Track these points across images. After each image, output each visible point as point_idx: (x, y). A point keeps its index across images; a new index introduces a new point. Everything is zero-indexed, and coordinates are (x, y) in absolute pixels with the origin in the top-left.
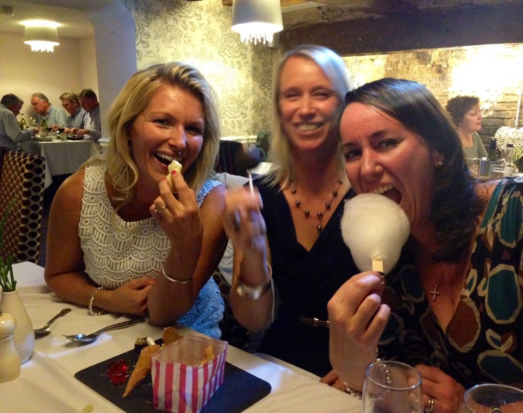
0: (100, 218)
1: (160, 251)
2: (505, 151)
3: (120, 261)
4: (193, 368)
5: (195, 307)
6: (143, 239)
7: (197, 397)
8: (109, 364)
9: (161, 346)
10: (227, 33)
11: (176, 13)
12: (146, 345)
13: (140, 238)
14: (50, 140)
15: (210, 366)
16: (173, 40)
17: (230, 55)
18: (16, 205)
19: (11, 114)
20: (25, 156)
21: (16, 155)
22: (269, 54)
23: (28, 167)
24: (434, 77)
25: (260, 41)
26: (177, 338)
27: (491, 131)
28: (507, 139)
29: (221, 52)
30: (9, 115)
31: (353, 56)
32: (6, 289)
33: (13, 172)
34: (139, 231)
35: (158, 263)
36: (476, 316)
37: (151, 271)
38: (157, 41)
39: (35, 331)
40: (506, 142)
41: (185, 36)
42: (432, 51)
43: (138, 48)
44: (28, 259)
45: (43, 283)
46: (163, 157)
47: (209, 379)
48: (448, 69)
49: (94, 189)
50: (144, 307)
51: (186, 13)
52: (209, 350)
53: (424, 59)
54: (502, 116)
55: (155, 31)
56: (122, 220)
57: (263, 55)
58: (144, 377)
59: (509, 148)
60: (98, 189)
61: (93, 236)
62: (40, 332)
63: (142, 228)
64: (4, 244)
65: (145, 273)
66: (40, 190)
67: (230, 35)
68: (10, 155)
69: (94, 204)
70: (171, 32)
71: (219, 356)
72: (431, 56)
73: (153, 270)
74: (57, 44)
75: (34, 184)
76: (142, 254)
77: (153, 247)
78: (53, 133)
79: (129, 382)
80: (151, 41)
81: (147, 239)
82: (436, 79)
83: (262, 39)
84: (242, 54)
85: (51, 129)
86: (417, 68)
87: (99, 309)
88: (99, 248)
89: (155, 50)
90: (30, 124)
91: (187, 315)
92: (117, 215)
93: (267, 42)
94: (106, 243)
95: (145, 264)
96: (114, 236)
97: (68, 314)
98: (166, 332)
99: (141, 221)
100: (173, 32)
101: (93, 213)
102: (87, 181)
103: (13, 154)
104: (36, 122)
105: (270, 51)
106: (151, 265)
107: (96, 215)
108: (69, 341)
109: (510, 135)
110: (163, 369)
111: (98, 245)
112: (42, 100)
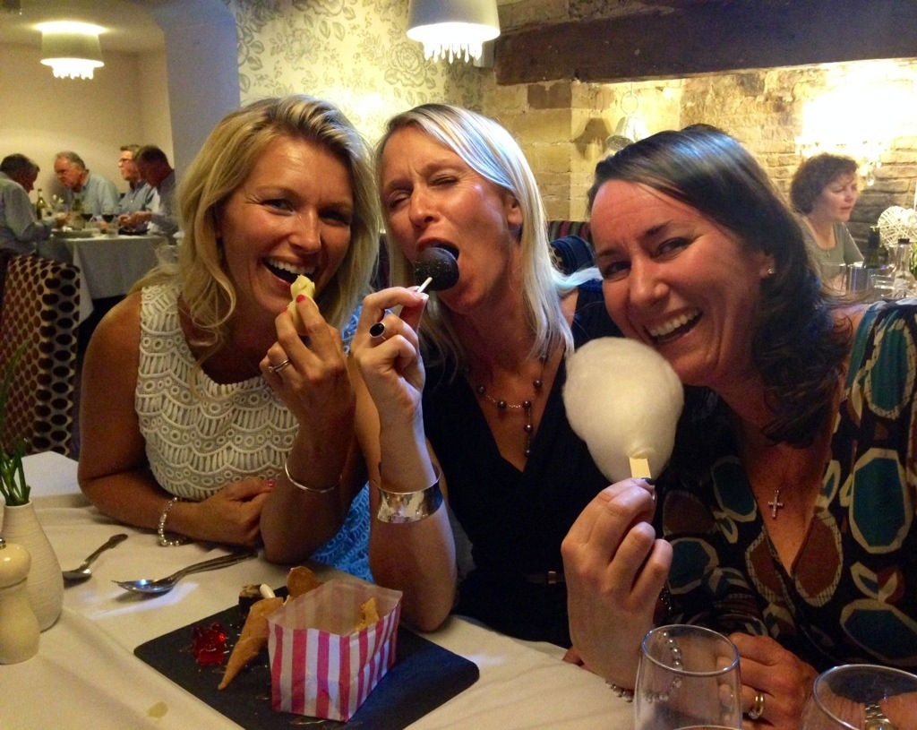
0: (173, 379)
1: (280, 433)
2: (896, 251)
3: (211, 453)
4: (341, 638)
5: (345, 528)
6: (250, 412)
7: (348, 688)
8: (195, 630)
9: (285, 599)
10: (400, 41)
11: (309, 7)
12: (258, 597)
13: (245, 412)
14: (89, 235)
15: (371, 635)
16: (304, 56)
17: (405, 82)
18: (30, 351)
19: (19, 189)
20: (44, 265)
21: (28, 263)
22: (476, 80)
23: (50, 284)
24: (769, 119)
25: (459, 56)
26: (314, 585)
27: (871, 215)
28: (900, 228)
29: (391, 76)
30: (14, 191)
31: (625, 81)
32: (11, 501)
33: (23, 294)
34: (242, 400)
35: (278, 454)
36: (837, 542)
37: (266, 469)
38: (276, 57)
39: (64, 573)
40: (897, 234)
41: (326, 49)
42: (766, 73)
43: (241, 70)
44: (52, 446)
45: (77, 489)
46: (282, 266)
47: (369, 657)
48: (795, 104)
49: (161, 327)
50: (253, 533)
51: (327, 6)
52: (370, 606)
53: (751, 87)
54: (891, 188)
55: (271, 40)
56: (212, 382)
57: (465, 81)
58: (255, 653)
59: (902, 246)
60: (168, 328)
61: (161, 411)
62: (73, 575)
63: (248, 395)
64: (9, 421)
65: (255, 474)
66: (71, 324)
67: (405, 46)
68: (17, 263)
69: (163, 354)
70: (300, 41)
71: (386, 618)
72: (763, 81)
73: (269, 467)
74: (100, 64)
75: (61, 315)
76: (249, 440)
77: (268, 427)
78: (95, 223)
79: (230, 663)
80: (265, 58)
81: (257, 412)
82: (772, 123)
83: (463, 54)
84: (427, 80)
85: (90, 216)
86: (739, 104)
87: (177, 535)
88: (175, 431)
89: (272, 74)
90: (53, 207)
91: (331, 543)
92: (202, 372)
93: (472, 59)
94: (186, 421)
95: (255, 457)
96: (199, 410)
97: (123, 545)
98: (295, 575)
99: (246, 382)
100: (304, 41)
101: (160, 369)
102: (146, 313)
103: (23, 262)
104: (64, 203)
105: (477, 75)
106: (266, 459)
107: (165, 372)
108: (123, 591)
109: (905, 222)
110: (288, 641)
111: (172, 427)
112: (74, 165)
